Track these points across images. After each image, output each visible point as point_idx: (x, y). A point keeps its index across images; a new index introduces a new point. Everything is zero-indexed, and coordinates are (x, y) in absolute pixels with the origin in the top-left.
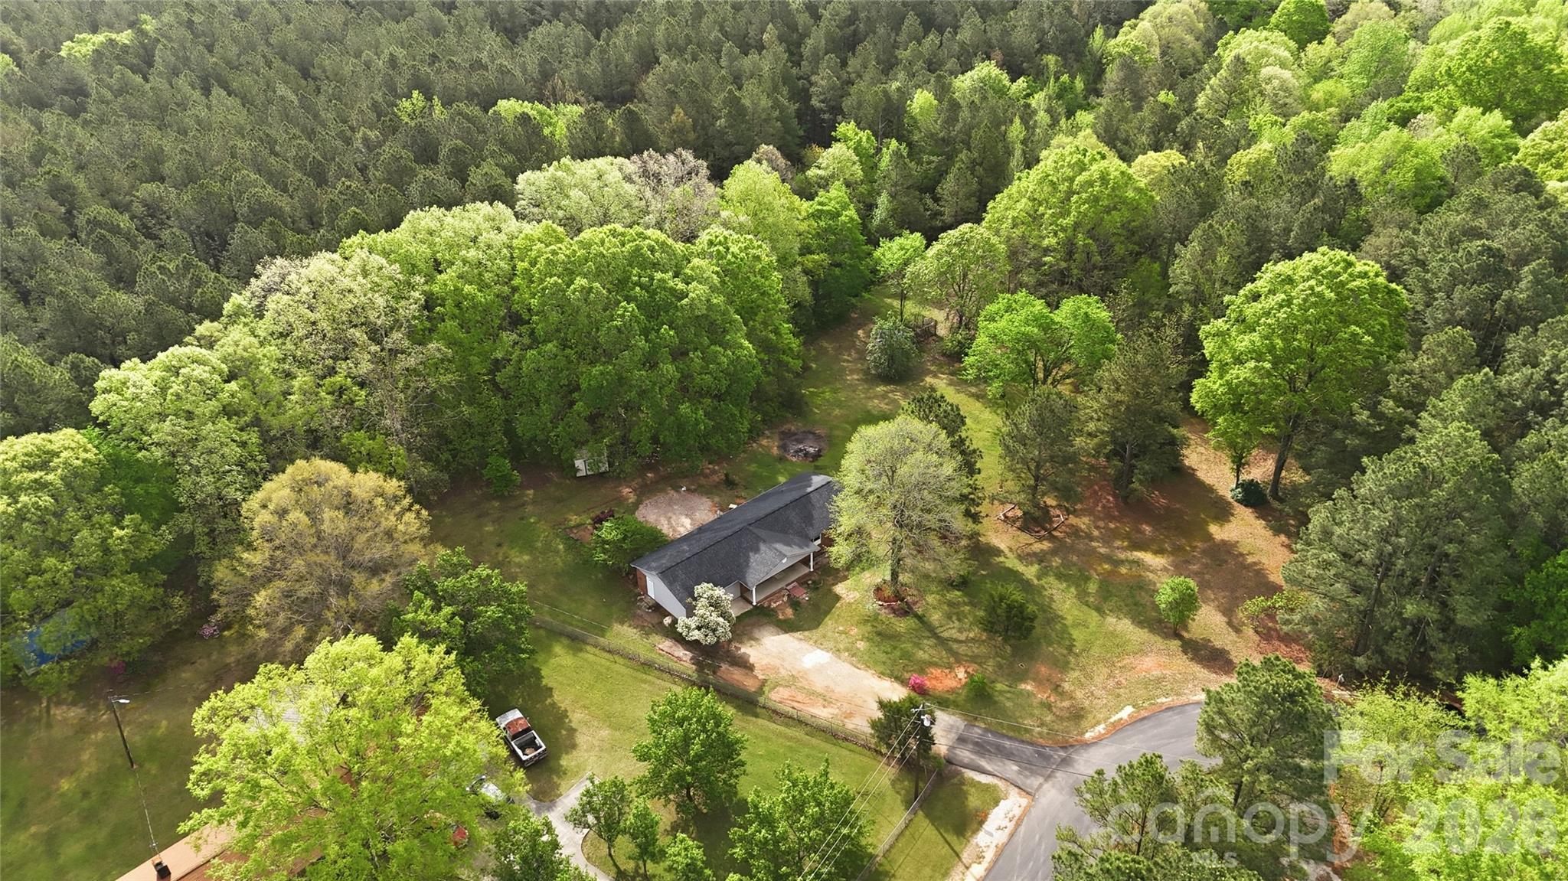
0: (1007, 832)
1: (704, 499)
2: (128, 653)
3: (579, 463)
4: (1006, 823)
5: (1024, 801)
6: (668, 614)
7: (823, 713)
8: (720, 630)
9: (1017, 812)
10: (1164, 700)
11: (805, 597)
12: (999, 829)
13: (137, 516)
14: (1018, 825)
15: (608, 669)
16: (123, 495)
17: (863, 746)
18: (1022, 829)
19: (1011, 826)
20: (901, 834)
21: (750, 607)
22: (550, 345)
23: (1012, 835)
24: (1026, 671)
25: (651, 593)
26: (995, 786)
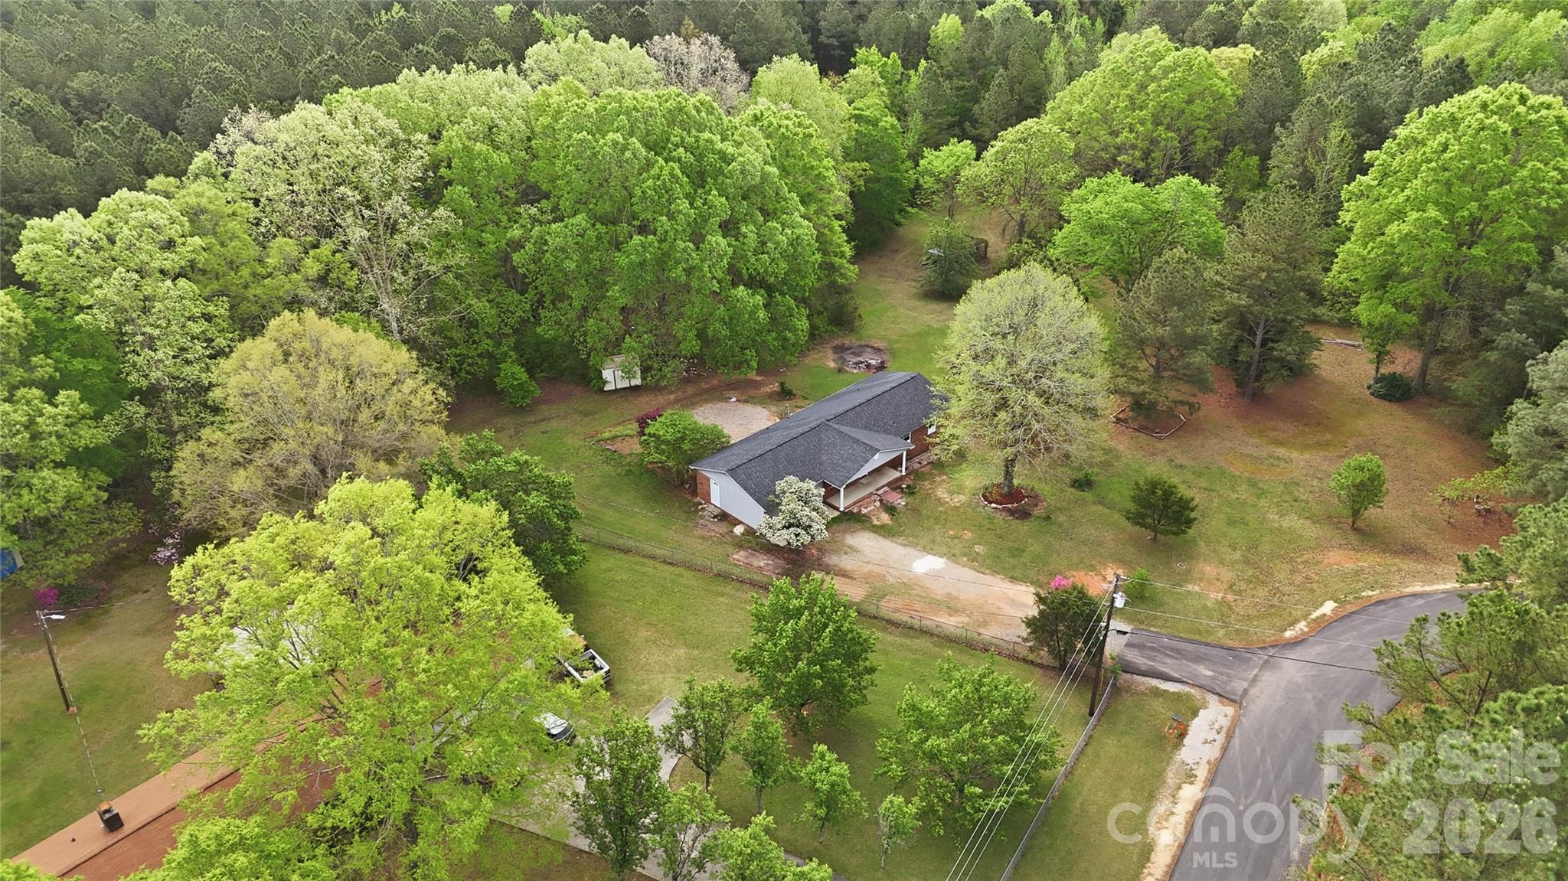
0: (1218, 745)
1: (759, 409)
2: (62, 575)
3: (607, 374)
4: (1213, 735)
5: (1230, 710)
6: (737, 522)
7: (951, 623)
8: (815, 526)
9: (1225, 722)
10: (1370, 593)
11: (899, 501)
12: (1206, 742)
13: (75, 394)
14: (1229, 737)
15: (673, 582)
16: (56, 369)
17: (1009, 656)
18: (1236, 741)
19: (1221, 739)
20: (1082, 752)
21: (837, 514)
22: (579, 217)
23: (1225, 749)
24: (1189, 571)
25: (715, 499)
26: (1188, 695)
